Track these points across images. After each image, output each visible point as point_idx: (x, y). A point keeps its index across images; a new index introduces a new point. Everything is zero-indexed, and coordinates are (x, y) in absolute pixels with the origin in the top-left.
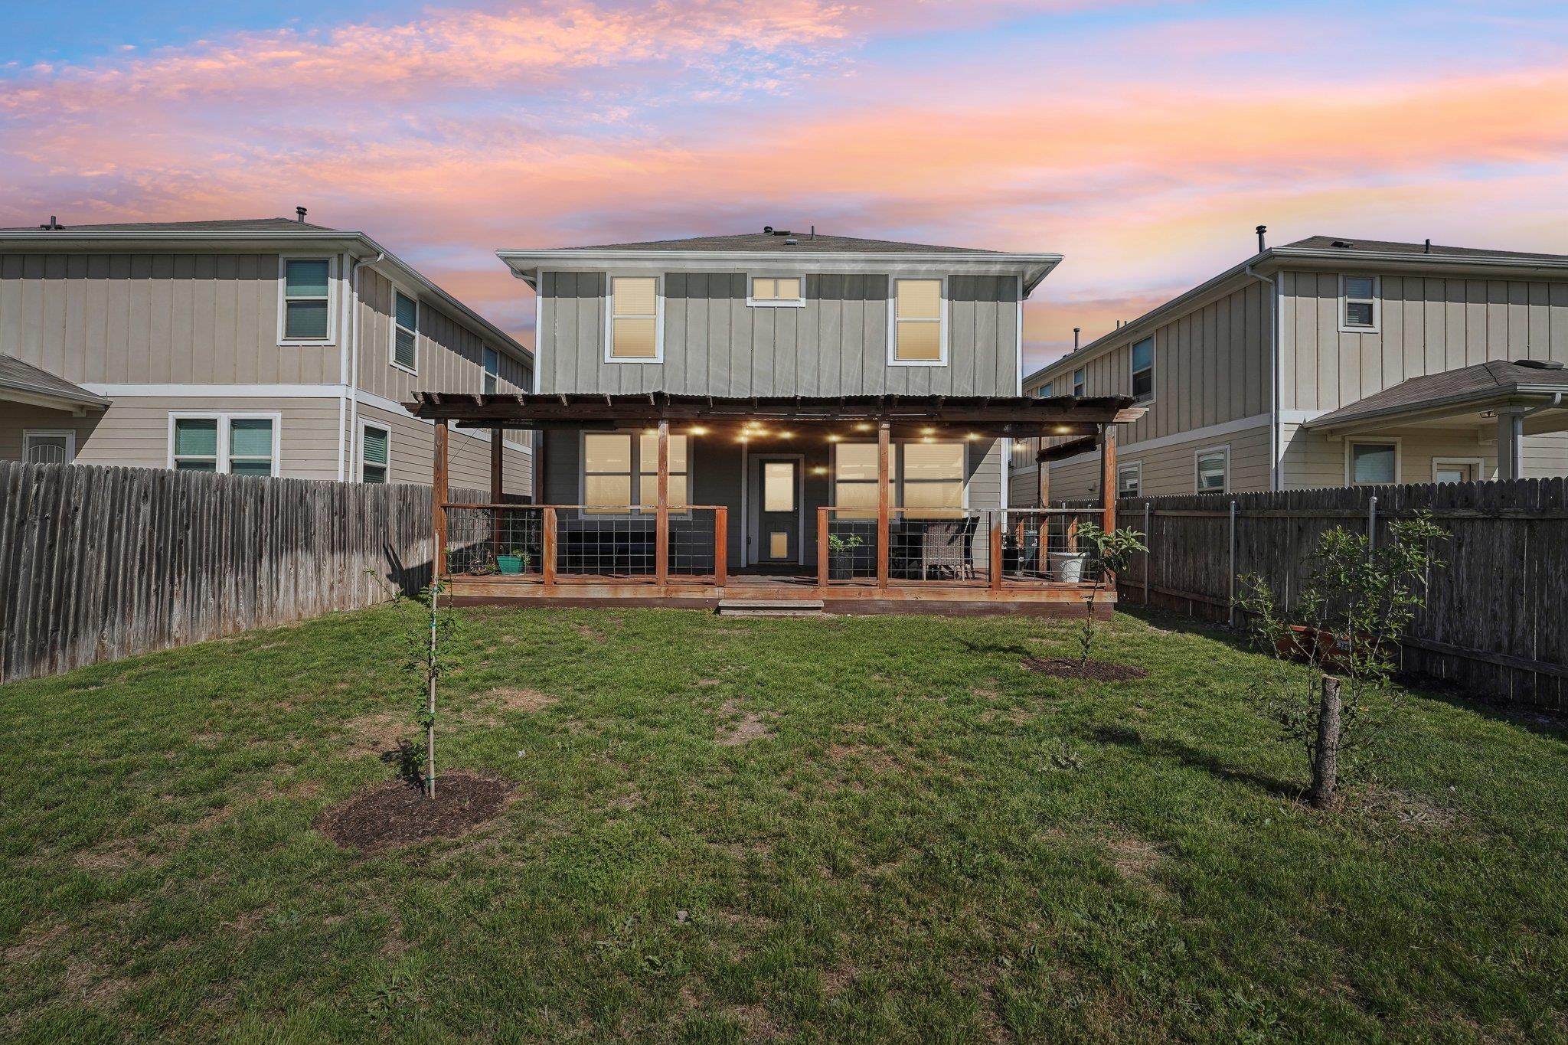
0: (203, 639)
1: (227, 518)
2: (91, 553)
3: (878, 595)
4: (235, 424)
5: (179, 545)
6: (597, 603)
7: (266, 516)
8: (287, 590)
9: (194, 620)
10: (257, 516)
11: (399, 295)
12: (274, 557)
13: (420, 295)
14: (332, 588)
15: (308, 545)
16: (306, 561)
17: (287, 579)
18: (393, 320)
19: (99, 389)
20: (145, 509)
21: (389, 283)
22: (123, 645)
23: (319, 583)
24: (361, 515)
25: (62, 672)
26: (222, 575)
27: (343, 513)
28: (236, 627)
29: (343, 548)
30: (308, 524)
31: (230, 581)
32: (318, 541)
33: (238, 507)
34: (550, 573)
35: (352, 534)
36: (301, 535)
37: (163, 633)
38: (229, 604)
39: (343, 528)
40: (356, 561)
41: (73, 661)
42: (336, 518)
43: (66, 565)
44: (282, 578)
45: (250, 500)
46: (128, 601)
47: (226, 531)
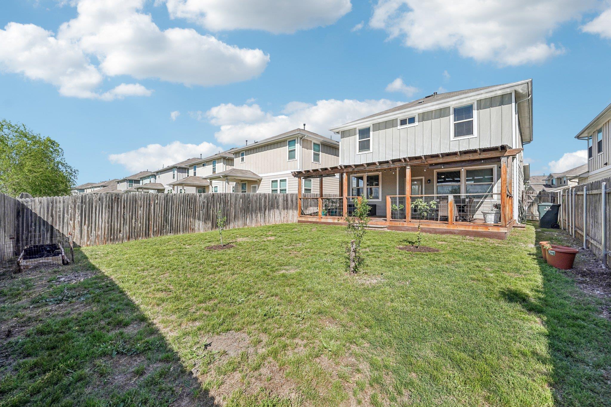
0: (253, 226)
1: (258, 202)
2: (231, 208)
3: (406, 224)
4: (281, 181)
5: (248, 207)
6: (329, 224)
7: (267, 201)
8: (272, 217)
9: (251, 222)
10: (265, 202)
11: (314, 144)
12: (269, 210)
13: (321, 142)
14: (284, 218)
15: (278, 208)
16: (277, 212)
17: (272, 215)
18: (312, 151)
19: (261, 175)
20: (241, 200)
21: (311, 141)
22: (238, 226)
23: (281, 216)
24: (292, 201)
25: (228, 229)
26: (257, 213)
27: (287, 200)
28: (261, 225)
29: (287, 208)
30: (277, 203)
31: (259, 215)
32: (280, 207)
33: (261, 200)
34: (320, 215)
35: (289, 205)
36: (276, 206)
37: (245, 224)
38: (259, 219)
39: (287, 204)
40: (291, 212)
41: (229, 228)
42: (285, 202)
43: (227, 210)
44: (271, 215)
45: (263, 198)
46: (238, 218)
47: (258, 205)
